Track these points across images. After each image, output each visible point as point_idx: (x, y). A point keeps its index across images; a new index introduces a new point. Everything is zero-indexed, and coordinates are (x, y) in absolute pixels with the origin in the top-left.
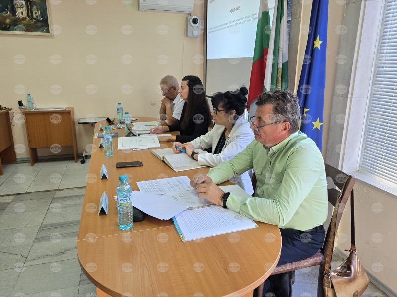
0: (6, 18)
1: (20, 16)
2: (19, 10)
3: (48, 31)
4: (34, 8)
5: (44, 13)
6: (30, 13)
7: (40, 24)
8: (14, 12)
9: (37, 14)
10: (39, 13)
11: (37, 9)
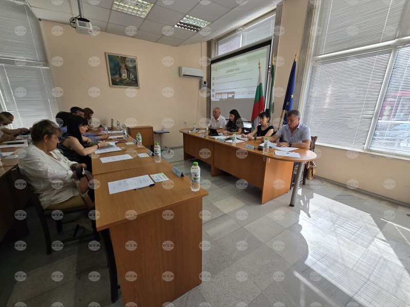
0: (116, 79)
1: (124, 77)
2: (124, 75)
3: (137, 86)
4: (131, 74)
5: (136, 77)
6: (129, 76)
7: (133, 82)
8: (120, 75)
9: (132, 77)
10: (133, 77)
11: (133, 74)
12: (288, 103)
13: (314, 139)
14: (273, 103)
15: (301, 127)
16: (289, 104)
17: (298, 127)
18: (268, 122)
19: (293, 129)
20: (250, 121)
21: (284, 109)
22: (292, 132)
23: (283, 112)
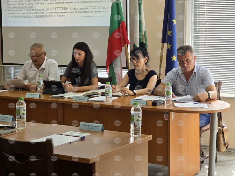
12: (169, 33)
13: (218, 85)
14: (145, 32)
15: (198, 69)
16: (171, 34)
17: (195, 70)
18: (146, 64)
19: (188, 75)
20: (105, 65)
21: (163, 41)
22: (187, 79)
23: (163, 46)
